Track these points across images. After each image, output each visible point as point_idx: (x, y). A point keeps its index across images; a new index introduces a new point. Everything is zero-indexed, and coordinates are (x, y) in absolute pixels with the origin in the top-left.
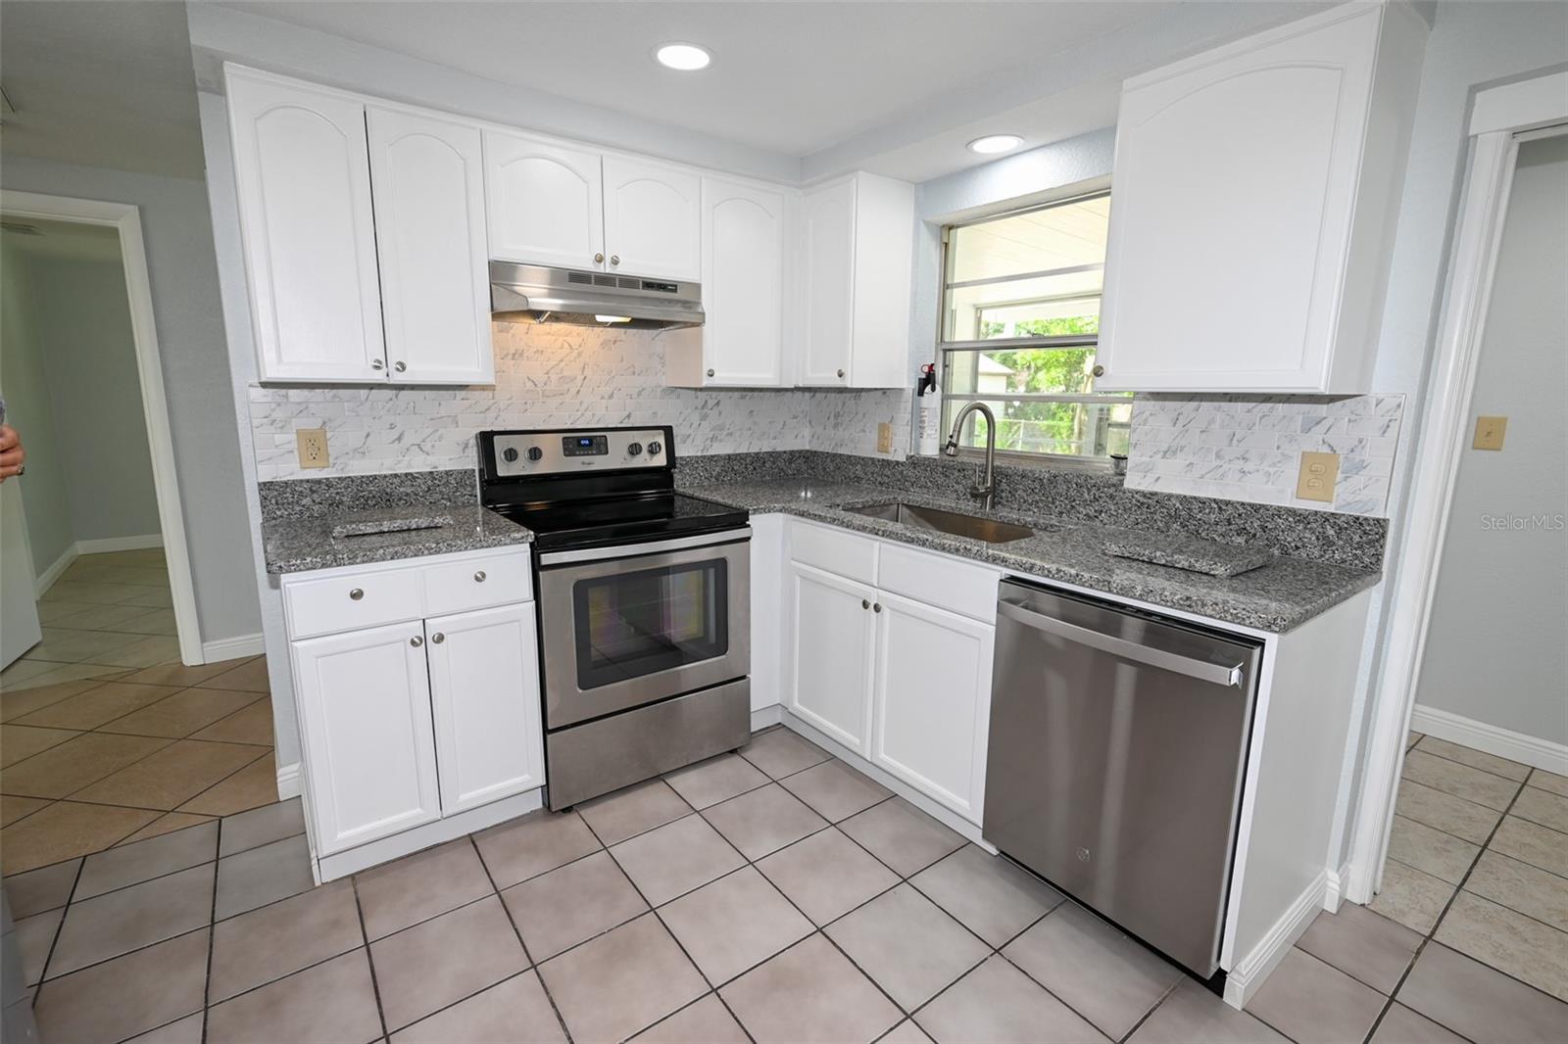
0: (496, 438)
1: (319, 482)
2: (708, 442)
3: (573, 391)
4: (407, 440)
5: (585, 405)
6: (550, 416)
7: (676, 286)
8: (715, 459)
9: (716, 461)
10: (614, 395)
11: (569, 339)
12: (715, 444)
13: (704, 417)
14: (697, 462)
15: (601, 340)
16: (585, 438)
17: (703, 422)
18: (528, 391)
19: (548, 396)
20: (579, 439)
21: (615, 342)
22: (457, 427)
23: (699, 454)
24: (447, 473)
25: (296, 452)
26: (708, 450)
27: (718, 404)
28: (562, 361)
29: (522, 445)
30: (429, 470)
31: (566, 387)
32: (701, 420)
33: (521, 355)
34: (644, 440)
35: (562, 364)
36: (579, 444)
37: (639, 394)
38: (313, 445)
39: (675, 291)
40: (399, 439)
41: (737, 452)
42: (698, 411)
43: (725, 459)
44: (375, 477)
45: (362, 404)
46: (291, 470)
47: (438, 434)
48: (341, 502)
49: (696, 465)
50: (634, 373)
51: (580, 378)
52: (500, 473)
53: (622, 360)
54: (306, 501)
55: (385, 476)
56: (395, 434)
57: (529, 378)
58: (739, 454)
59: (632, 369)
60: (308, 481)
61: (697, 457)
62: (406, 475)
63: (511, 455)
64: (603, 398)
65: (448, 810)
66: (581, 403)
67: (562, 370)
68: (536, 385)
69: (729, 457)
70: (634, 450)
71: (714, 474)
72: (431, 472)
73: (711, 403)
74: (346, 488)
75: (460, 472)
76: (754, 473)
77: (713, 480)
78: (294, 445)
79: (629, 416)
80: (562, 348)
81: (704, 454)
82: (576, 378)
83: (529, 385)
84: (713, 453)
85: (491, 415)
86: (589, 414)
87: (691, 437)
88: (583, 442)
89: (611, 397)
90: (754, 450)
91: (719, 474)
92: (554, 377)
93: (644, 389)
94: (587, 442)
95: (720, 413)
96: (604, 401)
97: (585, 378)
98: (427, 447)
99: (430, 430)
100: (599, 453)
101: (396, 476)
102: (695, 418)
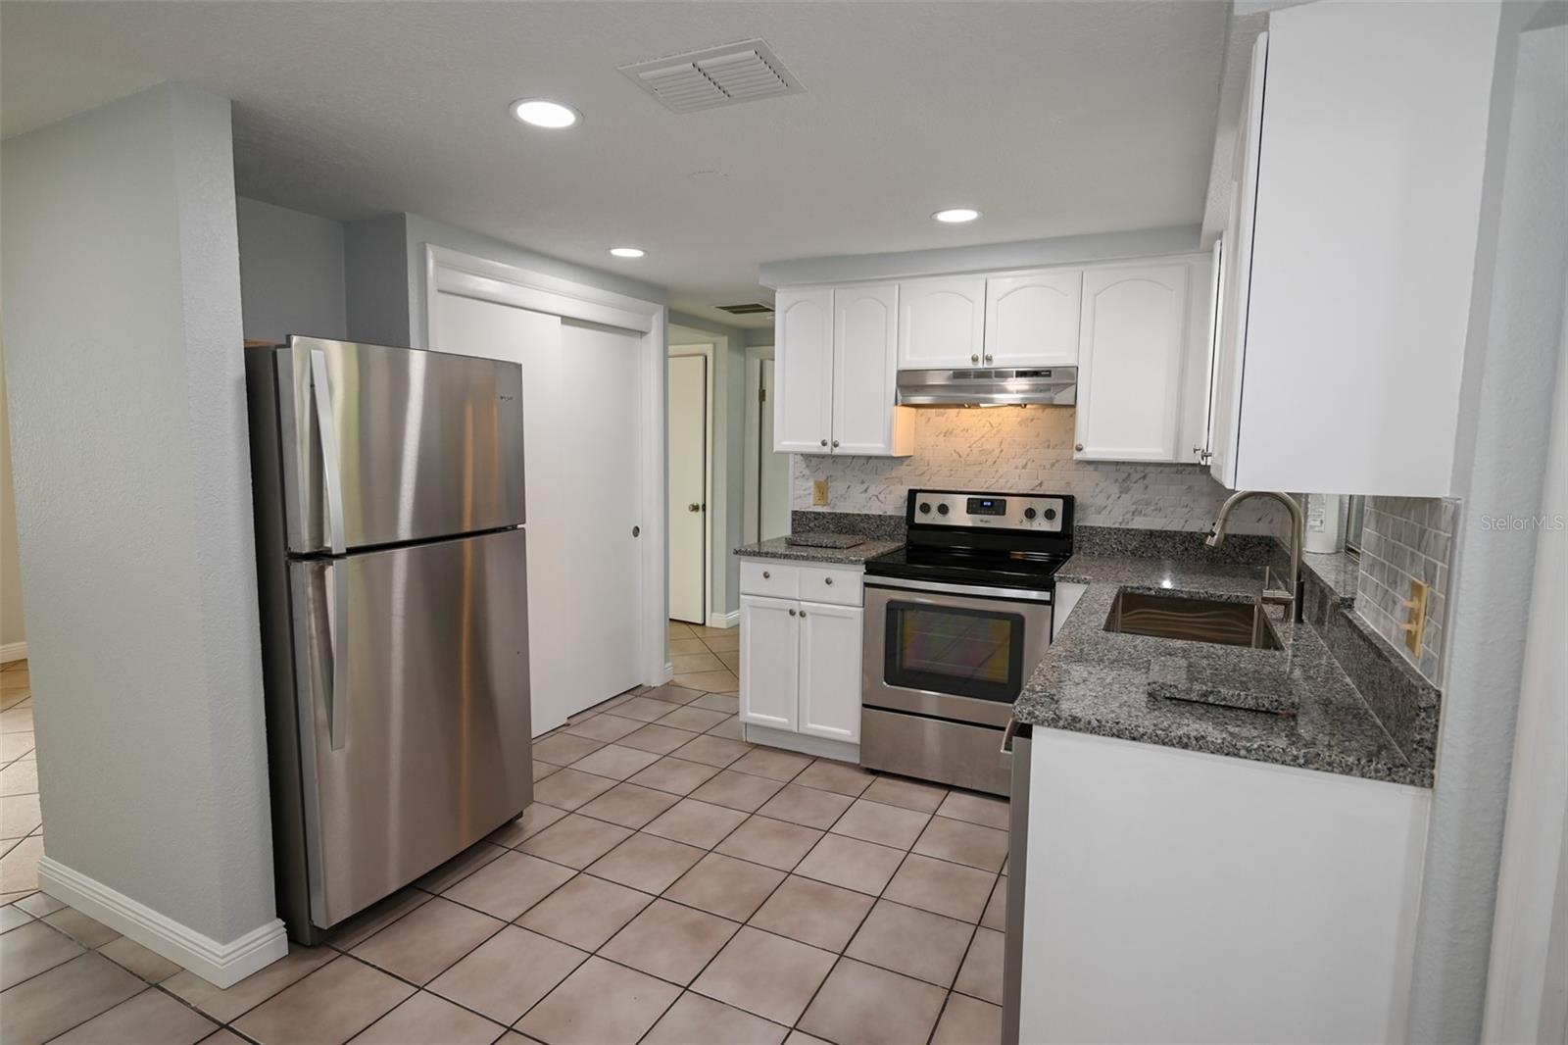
0: (918, 495)
1: (819, 514)
2: (1129, 516)
3: (991, 461)
4: (869, 493)
5: (999, 475)
6: (970, 481)
7: (1050, 372)
8: (1133, 533)
9: (1134, 535)
10: (1029, 466)
11: (990, 419)
12: (1136, 518)
13: (1126, 490)
14: (1110, 534)
15: (1019, 419)
16: (987, 500)
17: (1123, 496)
18: (954, 461)
19: (969, 465)
20: (983, 501)
21: (1032, 420)
22: (902, 484)
23: (1117, 526)
24: (890, 516)
25: (812, 497)
26: (1127, 523)
27: (1144, 477)
28: (983, 437)
29: (934, 501)
30: (881, 513)
31: (984, 458)
32: (1121, 492)
33: (951, 433)
34: (1041, 506)
35: (983, 440)
36: (982, 505)
37: (1053, 465)
38: (822, 490)
39: (1049, 375)
40: (866, 491)
41: (1165, 529)
42: (1118, 484)
43: (1145, 534)
44: (848, 515)
45: (848, 467)
46: (809, 504)
47: (889, 489)
48: (829, 528)
49: (1107, 536)
50: (1048, 447)
51: (997, 451)
52: (916, 521)
53: (1038, 435)
54: (812, 525)
55: (853, 515)
56: (865, 486)
57: (955, 451)
58: (1165, 531)
59: (1047, 444)
60: (814, 513)
61: (1110, 529)
62: (866, 515)
63: (926, 508)
64: (1016, 468)
65: (801, 731)
66: (997, 471)
67: (982, 445)
68: (960, 456)
69: (1151, 533)
70: (1030, 514)
71: (1130, 548)
72: (880, 516)
73: (1135, 476)
74: (832, 519)
75: (898, 517)
76: (1186, 553)
77: (1129, 553)
78: (813, 489)
79: (1041, 484)
80: (984, 427)
81: (1123, 527)
82: (993, 450)
83: (955, 455)
84: (1134, 527)
85: (926, 477)
86: (1003, 481)
87: (1109, 509)
88: (985, 503)
89: (1024, 467)
90: (1189, 528)
91: (1136, 549)
92: (975, 450)
93: (1058, 461)
94: (989, 504)
95: (1147, 487)
96: (1018, 471)
97: (1001, 451)
98: (881, 498)
99: (883, 487)
100: (997, 514)
101: (859, 515)
102: (1115, 490)
